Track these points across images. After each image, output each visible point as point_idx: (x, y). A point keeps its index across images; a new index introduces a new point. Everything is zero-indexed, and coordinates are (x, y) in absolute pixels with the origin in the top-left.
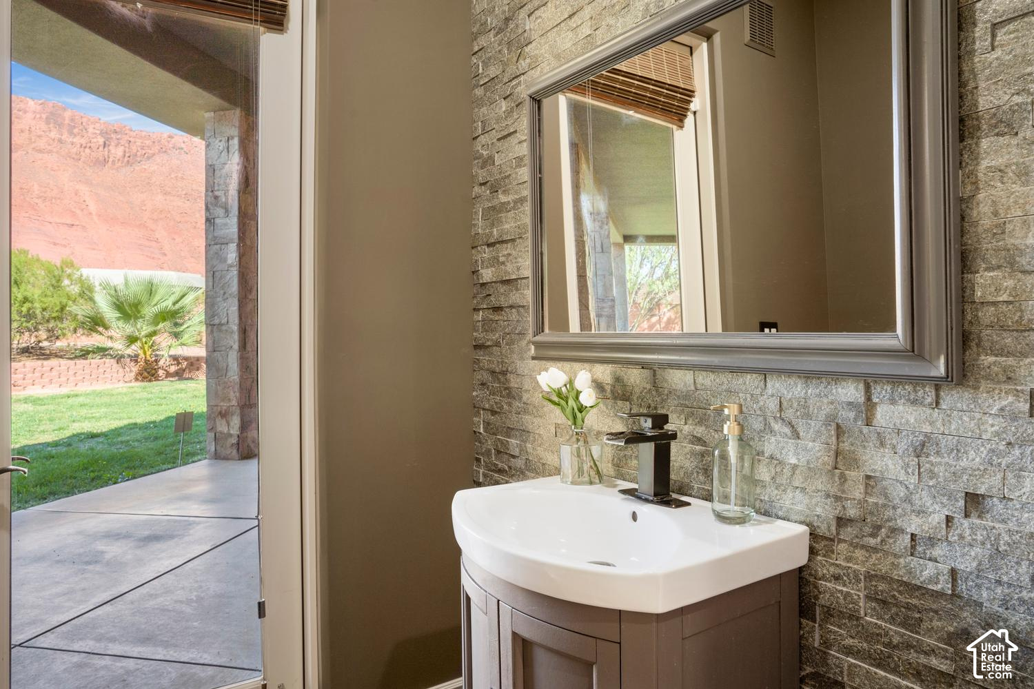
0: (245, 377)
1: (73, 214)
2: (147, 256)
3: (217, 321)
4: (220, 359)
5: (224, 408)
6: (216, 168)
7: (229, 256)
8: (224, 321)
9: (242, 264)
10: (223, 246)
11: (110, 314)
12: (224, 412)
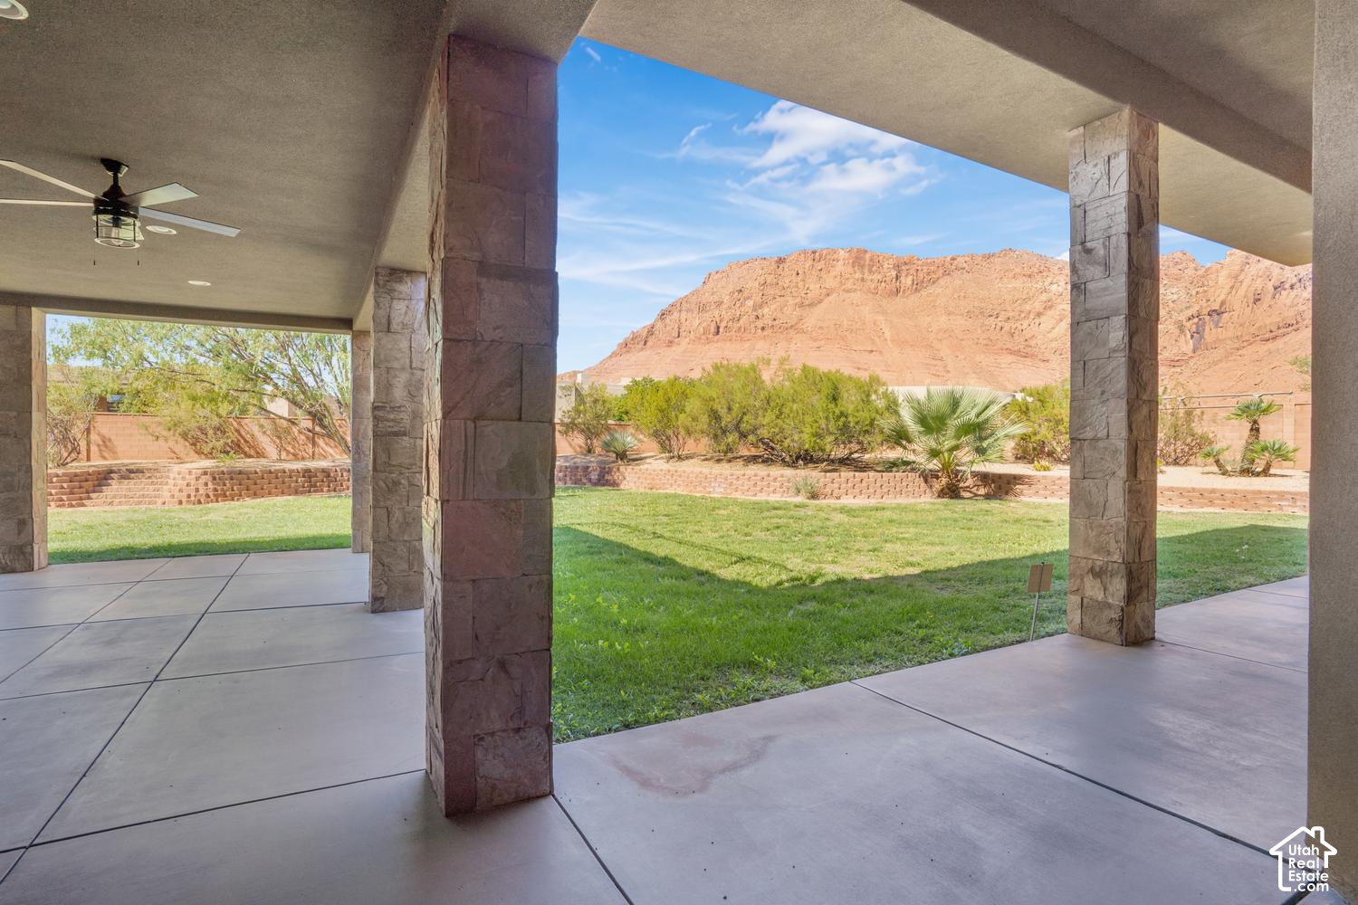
0: (1135, 520)
1: (873, 342)
2: (933, 374)
3: (1089, 434)
4: (1094, 490)
5: (1098, 563)
6: (1087, 208)
7: (1112, 335)
8: (1102, 434)
9: (1134, 346)
10: (1101, 323)
11: (913, 427)
12: (1098, 570)
